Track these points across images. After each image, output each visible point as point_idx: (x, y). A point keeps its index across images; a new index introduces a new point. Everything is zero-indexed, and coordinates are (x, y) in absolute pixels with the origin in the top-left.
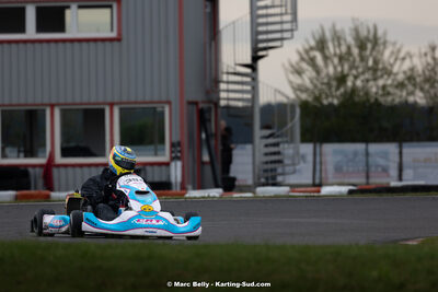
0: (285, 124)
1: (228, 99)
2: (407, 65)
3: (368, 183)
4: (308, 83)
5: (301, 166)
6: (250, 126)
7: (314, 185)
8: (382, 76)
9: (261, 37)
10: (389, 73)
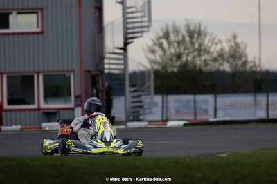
0: (144, 84)
1: (109, 69)
2: (219, 47)
3: (195, 119)
4: (158, 59)
5: (155, 109)
6: (123, 85)
7: (163, 121)
8: (203, 54)
9: (129, 31)
10: (208, 52)
